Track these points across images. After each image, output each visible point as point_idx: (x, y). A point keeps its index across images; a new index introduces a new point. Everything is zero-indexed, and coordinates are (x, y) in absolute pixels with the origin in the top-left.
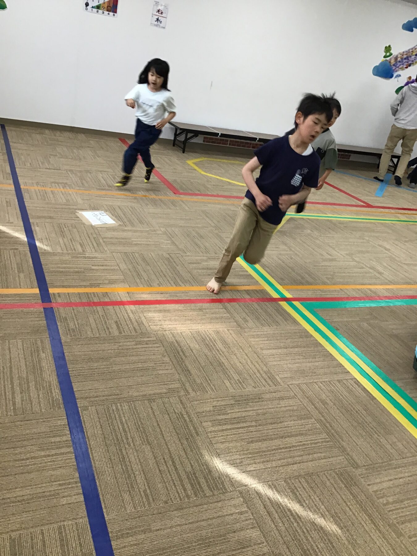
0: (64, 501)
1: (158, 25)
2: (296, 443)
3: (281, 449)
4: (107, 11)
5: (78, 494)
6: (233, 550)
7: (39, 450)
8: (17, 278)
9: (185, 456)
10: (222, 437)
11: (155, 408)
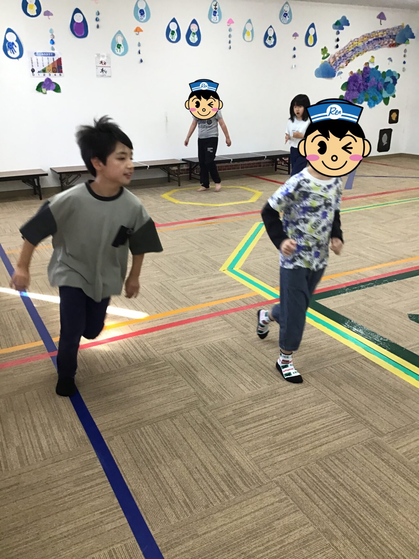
0: (109, 527)
1: (105, 75)
2: (320, 425)
3: (306, 434)
4: (53, 72)
5: (120, 518)
6: (281, 536)
7: (75, 487)
8: (20, 335)
9: (216, 461)
10: (248, 437)
11: (177, 424)
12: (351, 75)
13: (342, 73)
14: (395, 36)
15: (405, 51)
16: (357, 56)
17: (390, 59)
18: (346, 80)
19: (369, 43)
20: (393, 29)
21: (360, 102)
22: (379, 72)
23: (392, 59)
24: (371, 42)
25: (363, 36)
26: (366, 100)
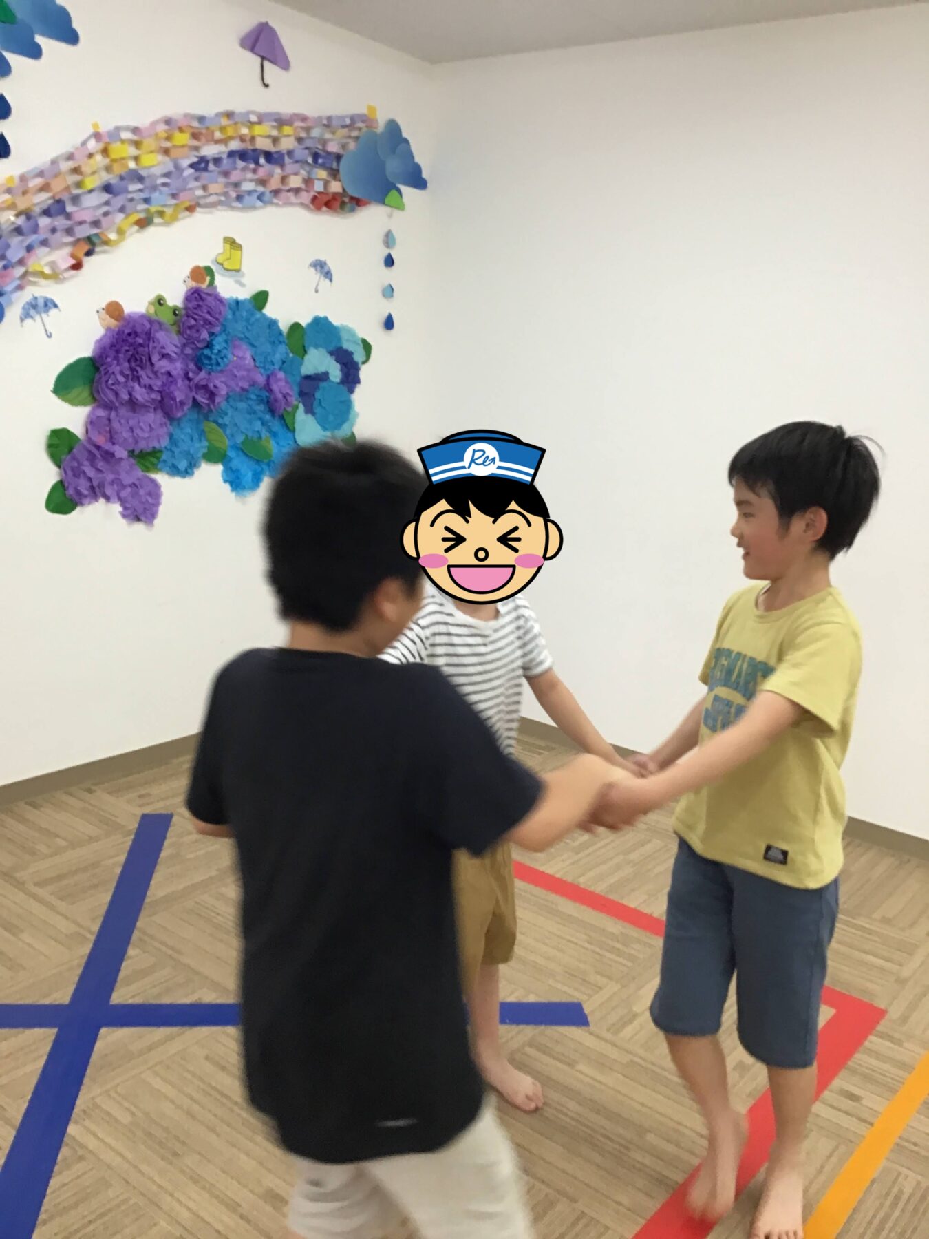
12: (113, 323)
13: (49, 304)
14: (338, 157)
15: (389, 239)
16: (143, 223)
17: (321, 267)
18: (87, 351)
19: (201, 165)
20: (328, 124)
21: (183, 465)
22: (273, 324)
23: (332, 265)
24: (217, 161)
25: (168, 121)
26: (213, 456)
